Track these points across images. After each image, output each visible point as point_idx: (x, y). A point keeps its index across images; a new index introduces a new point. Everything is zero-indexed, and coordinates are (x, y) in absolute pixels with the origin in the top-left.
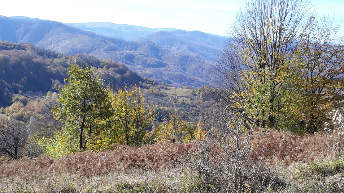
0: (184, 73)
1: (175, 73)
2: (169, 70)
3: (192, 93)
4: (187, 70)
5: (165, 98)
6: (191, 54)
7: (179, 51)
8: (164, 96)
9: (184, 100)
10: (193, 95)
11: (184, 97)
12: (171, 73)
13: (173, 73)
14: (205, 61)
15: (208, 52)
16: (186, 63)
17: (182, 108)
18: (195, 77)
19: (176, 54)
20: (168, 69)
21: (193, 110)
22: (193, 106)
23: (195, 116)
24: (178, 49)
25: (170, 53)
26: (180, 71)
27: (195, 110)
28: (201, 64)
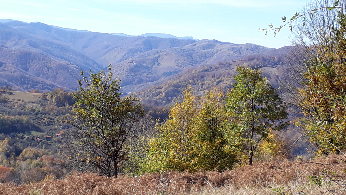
0: (26, 74)
1: (15, 74)
2: (7, 70)
3: (43, 97)
4: (29, 70)
5: (9, 105)
6: (33, 50)
7: (17, 47)
8: (7, 103)
9: (33, 107)
10: (44, 100)
11: (32, 102)
12: (9, 73)
13: (12, 73)
14: (50, 59)
15: (53, 48)
16: (27, 61)
17: (32, 116)
18: (40, 79)
19: (15, 51)
20: (5, 69)
21: (46, 118)
22: (45, 114)
23: (49, 125)
24: (15, 45)
25: (7, 49)
26: (21, 71)
27: (49, 118)
28: (47, 63)
